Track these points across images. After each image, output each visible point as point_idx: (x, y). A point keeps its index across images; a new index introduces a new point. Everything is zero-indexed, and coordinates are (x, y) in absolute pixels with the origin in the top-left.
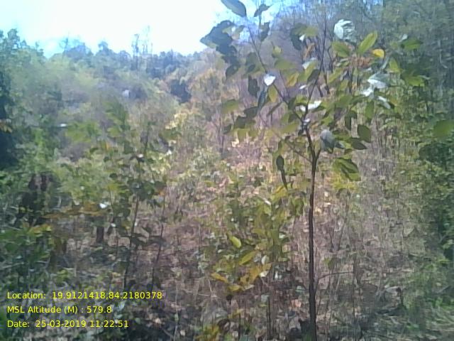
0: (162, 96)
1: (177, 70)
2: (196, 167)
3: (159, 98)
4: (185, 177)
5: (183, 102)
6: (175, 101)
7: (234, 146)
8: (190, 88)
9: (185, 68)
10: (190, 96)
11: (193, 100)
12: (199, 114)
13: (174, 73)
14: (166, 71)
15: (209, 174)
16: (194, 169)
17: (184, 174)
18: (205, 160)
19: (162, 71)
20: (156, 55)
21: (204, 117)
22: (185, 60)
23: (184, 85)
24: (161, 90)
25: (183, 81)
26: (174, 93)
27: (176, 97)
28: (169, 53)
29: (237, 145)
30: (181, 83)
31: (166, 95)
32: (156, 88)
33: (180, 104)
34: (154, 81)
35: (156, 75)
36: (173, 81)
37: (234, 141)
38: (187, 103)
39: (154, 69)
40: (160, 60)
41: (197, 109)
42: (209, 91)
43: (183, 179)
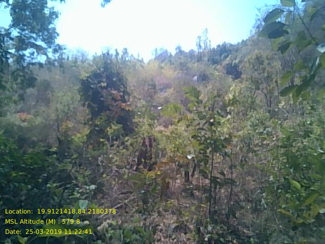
0: (220, 76)
1: (230, 55)
2: (251, 126)
3: (218, 79)
4: (243, 134)
5: (237, 79)
6: (230, 79)
7: (280, 107)
8: (240, 67)
9: (236, 54)
10: (241, 73)
11: (243, 76)
12: (250, 86)
13: (228, 59)
14: (222, 58)
15: (262, 130)
16: (249, 128)
17: (242, 132)
18: (258, 120)
19: (219, 59)
20: (214, 49)
21: (254, 87)
22: (235, 48)
23: (236, 66)
24: (219, 72)
25: (235, 63)
26: (228, 73)
27: (230, 76)
28: (223, 45)
30: (233, 65)
31: (223, 75)
32: (215, 71)
33: (233, 80)
34: (214, 67)
35: (215, 62)
36: (228, 64)
37: (280, 103)
38: (239, 79)
39: (213, 59)
40: (217, 51)
41: (248, 83)
42: (256, 68)
43: (242, 135)
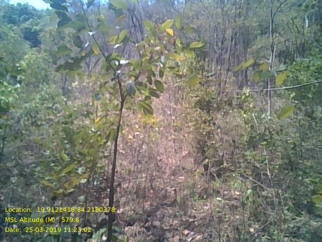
0: (16, 39)
1: (31, 20)
2: (40, 99)
3: (12, 40)
4: (30, 106)
5: (35, 47)
6: (27, 45)
7: (73, 86)
8: (40, 36)
9: (38, 20)
10: (40, 43)
11: (42, 46)
12: (47, 58)
13: (28, 23)
14: (21, 19)
15: (50, 105)
16: (38, 101)
17: (29, 104)
18: (48, 94)
19: (18, 19)
20: (12, 5)
21: (51, 60)
22: (39, 13)
23: (36, 33)
24: (15, 34)
25: (35, 29)
26: (26, 38)
27: (28, 42)
28: (25, 4)
29: (76, 86)
30: (32, 31)
31: (19, 39)
32: (11, 31)
33: (31, 48)
34: (9, 26)
35: (12, 21)
36: (26, 29)
38: (37, 48)
39: (11, 17)
40: (16, 10)
41: (46, 54)
42: (56, 41)
43: (28, 107)
